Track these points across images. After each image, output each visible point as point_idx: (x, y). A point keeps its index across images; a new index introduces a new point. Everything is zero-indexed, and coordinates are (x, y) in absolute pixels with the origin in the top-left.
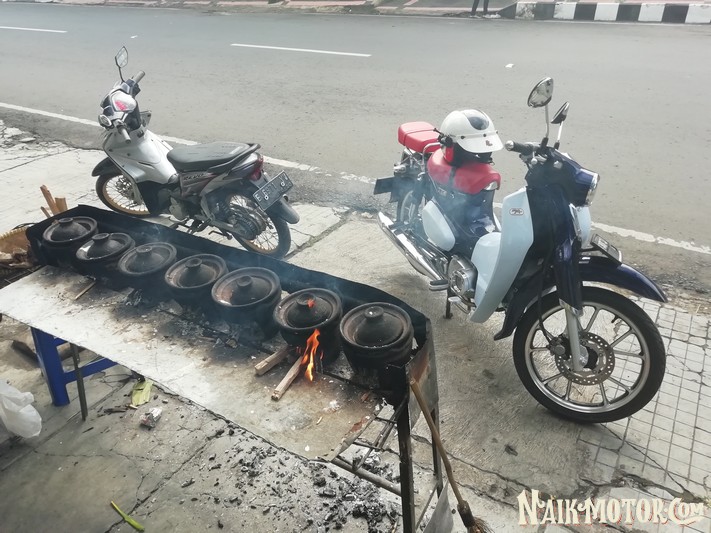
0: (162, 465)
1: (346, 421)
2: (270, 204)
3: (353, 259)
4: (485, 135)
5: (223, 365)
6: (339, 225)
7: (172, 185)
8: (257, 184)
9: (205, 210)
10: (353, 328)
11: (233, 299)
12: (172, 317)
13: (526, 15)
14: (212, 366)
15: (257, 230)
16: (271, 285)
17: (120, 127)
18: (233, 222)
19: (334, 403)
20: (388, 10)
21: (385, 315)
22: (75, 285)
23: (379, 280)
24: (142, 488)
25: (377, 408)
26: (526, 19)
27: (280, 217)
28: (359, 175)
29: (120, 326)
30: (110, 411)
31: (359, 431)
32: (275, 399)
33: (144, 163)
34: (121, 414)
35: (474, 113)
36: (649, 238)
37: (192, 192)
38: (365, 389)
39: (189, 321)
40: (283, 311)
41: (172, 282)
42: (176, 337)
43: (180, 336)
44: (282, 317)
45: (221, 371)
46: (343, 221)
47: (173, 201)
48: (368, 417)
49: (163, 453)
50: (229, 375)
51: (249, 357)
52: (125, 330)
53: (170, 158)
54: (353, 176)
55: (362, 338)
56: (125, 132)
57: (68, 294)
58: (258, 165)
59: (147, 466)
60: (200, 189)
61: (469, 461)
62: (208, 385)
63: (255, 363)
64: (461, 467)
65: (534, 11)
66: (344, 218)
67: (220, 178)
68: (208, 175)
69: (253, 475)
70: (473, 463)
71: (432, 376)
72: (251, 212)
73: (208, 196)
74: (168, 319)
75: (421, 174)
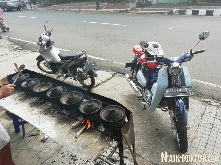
0: (46, 155)
1: (100, 147)
2: (88, 70)
3: (115, 89)
4: (157, 50)
5: (62, 124)
6: (112, 78)
7: (59, 64)
8: (85, 64)
9: (69, 72)
10: (105, 113)
11: (67, 102)
12: (49, 107)
13: (176, 13)
14: (58, 124)
15: (84, 79)
16: (80, 98)
17: (44, 45)
18: (77, 76)
19: (96, 140)
20: (133, 12)
21: (116, 110)
22: (20, 95)
23: (123, 96)
24: (39, 162)
25: (111, 143)
26: (176, 15)
27: (92, 75)
28: (119, 62)
29: (31, 109)
30: (32, 135)
31: (103, 151)
32: (76, 138)
33: (51, 57)
34: (35, 137)
35: (155, 43)
36: (215, 85)
37: (65, 66)
38: (108, 135)
39: (54, 108)
40: (83, 107)
41: (49, 95)
42: (48, 113)
43: (50, 113)
44: (82, 109)
45: (61, 126)
46: (113, 76)
47: (60, 68)
48: (107, 146)
49: (47, 150)
50: (63, 128)
51: (71, 122)
52: (32, 110)
53: (59, 55)
54: (118, 62)
55: (108, 118)
56: (45, 47)
57: (17, 98)
58: (85, 58)
59: (41, 154)
60: (67, 65)
61: (148, 160)
62: (55, 131)
63: (72, 124)
64: (145, 162)
65: (179, 12)
66: (114, 75)
67: (73, 62)
68: (70, 61)
69: (75, 160)
70: (149, 160)
71: (133, 131)
72: (83, 73)
73: (70, 67)
74: (47, 107)
75: (138, 62)
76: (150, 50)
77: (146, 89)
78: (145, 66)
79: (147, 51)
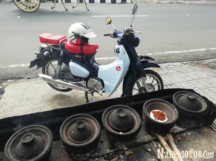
4: (91, 31)
75: (62, 52)
76: (84, 33)
77: (91, 79)
78: (82, 54)
79: (81, 35)
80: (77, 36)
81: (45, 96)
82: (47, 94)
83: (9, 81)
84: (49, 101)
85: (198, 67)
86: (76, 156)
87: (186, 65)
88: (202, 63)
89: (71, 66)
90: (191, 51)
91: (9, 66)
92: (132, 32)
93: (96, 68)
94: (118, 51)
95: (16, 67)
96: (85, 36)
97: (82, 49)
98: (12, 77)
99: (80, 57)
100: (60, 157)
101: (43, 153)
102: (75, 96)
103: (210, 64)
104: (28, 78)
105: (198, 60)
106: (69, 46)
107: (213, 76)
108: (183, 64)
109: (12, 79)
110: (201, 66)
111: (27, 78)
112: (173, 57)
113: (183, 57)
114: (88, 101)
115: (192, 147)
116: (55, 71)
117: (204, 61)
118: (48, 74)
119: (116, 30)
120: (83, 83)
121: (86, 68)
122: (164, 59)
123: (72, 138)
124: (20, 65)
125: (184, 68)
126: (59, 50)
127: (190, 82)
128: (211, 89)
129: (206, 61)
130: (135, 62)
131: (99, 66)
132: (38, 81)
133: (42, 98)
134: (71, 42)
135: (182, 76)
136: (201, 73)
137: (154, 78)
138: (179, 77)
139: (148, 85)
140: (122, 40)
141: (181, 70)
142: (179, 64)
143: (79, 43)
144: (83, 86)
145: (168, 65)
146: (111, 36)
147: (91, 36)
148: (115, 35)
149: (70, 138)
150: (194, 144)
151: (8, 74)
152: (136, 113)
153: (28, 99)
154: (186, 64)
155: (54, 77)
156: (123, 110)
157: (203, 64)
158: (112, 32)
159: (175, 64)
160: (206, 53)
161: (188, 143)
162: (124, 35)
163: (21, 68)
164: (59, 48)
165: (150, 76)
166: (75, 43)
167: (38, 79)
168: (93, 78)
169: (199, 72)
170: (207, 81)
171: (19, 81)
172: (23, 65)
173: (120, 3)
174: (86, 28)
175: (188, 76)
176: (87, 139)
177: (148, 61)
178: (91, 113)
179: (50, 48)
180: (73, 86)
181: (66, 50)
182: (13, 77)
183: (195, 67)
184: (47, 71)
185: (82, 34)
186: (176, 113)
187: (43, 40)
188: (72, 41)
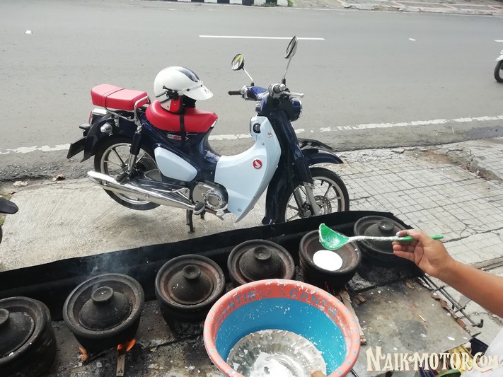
1: (431, 306)
4: (201, 86)
75: (139, 127)
76: (188, 90)
77: (200, 184)
78: (181, 132)
79: (180, 93)
80: (172, 94)
81: (99, 218)
82: (104, 214)
83: (17, 183)
84: (109, 229)
85: (427, 160)
86: (181, 328)
87: (401, 156)
88: (435, 152)
89: (158, 157)
90: (414, 123)
91: (15, 150)
92: (285, 92)
93: (212, 161)
94: (257, 129)
95: (31, 153)
96: (190, 95)
97: (182, 121)
98: (23, 174)
99: (179, 138)
100: (152, 330)
101: (130, 318)
102: (165, 219)
103: (452, 155)
104: (60, 179)
105: (427, 144)
106: (156, 115)
107: (454, 182)
108: (396, 152)
109: (23, 178)
110: (432, 158)
111: (57, 177)
112: (374, 136)
113: (396, 138)
114: (192, 230)
115: (381, 313)
116: (124, 166)
117: (439, 147)
118: (107, 172)
119: (253, 84)
120: (183, 192)
121: (189, 161)
122: (355, 140)
123: (175, 295)
124: (40, 149)
125: (396, 163)
126: (133, 122)
127: (407, 192)
128: (447, 209)
129: (445, 146)
130: (292, 153)
131: (217, 158)
132: (83, 185)
133: (94, 222)
134: (159, 105)
135: (391, 180)
136: (432, 174)
137: (330, 185)
138: (384, 181)
139: (316, 200)
140: (265, 106)
141: (389, 167)
142: (388, 152)
143: (177, 109)
144: (183, 199)
145: (364, 155)
146: (243, 97)
147: (202, 95)
148: (252, 95)
149: (172, 295)
150: (385, 309)
151: (13, 168)
152: (288, 254)
153: (62, 224)
154: (402, 153)
155: (122, 179)
156: (265, 249)
157: (436, 154)
158: (245, 88)
159: (379, 152)
160: (445, 130)
161: (375, 306)
162: (269, 98)
163: (43, 154)
164: (132, 118)
165: (323, 181)
166: (168, 109)
167: (81, 180)
168: (204, 182)
169: (426, 171)
170: (441, 191)
171: (39, 184)
172: (46, 148)
173: (262, 6)
174: (191, 77)
175: (403, 180)
176: (202, 298)
177: (317, 150)
178: (208, 253)
179: (113, 116)
180: (162, 198)
181: (148, 122)
182: (26, 176)
183: (419, 160)
184: (105, 165)
185: (182, 92)
186: (357, 255)
187: (98, 100)
188: (163, 105)
